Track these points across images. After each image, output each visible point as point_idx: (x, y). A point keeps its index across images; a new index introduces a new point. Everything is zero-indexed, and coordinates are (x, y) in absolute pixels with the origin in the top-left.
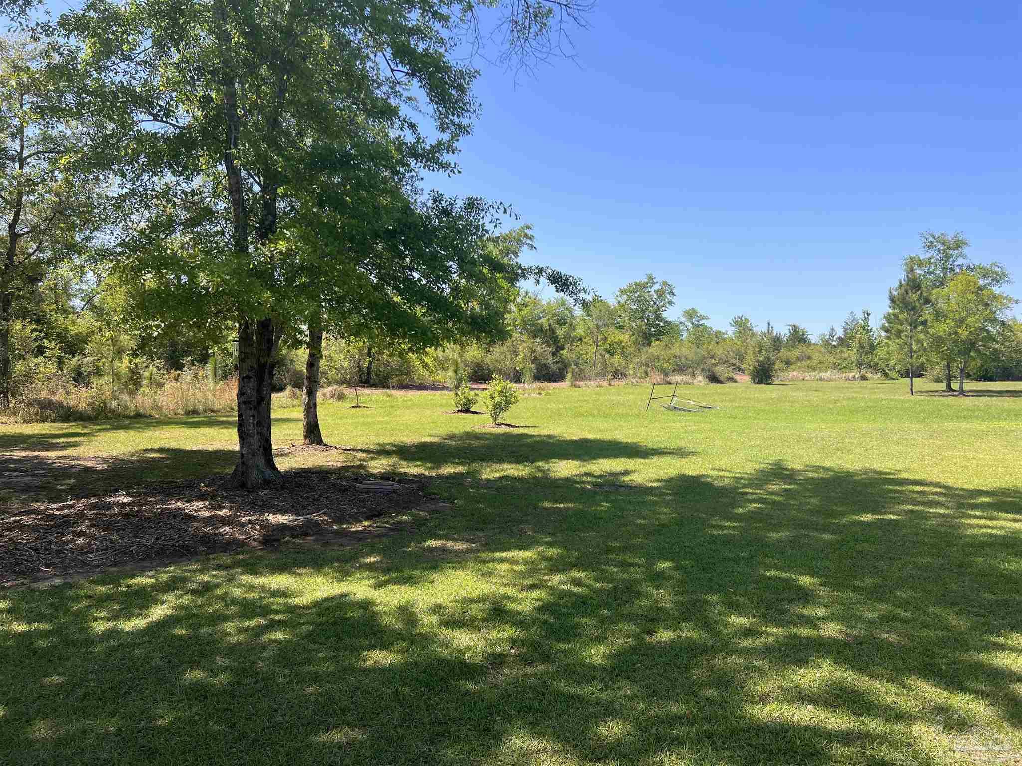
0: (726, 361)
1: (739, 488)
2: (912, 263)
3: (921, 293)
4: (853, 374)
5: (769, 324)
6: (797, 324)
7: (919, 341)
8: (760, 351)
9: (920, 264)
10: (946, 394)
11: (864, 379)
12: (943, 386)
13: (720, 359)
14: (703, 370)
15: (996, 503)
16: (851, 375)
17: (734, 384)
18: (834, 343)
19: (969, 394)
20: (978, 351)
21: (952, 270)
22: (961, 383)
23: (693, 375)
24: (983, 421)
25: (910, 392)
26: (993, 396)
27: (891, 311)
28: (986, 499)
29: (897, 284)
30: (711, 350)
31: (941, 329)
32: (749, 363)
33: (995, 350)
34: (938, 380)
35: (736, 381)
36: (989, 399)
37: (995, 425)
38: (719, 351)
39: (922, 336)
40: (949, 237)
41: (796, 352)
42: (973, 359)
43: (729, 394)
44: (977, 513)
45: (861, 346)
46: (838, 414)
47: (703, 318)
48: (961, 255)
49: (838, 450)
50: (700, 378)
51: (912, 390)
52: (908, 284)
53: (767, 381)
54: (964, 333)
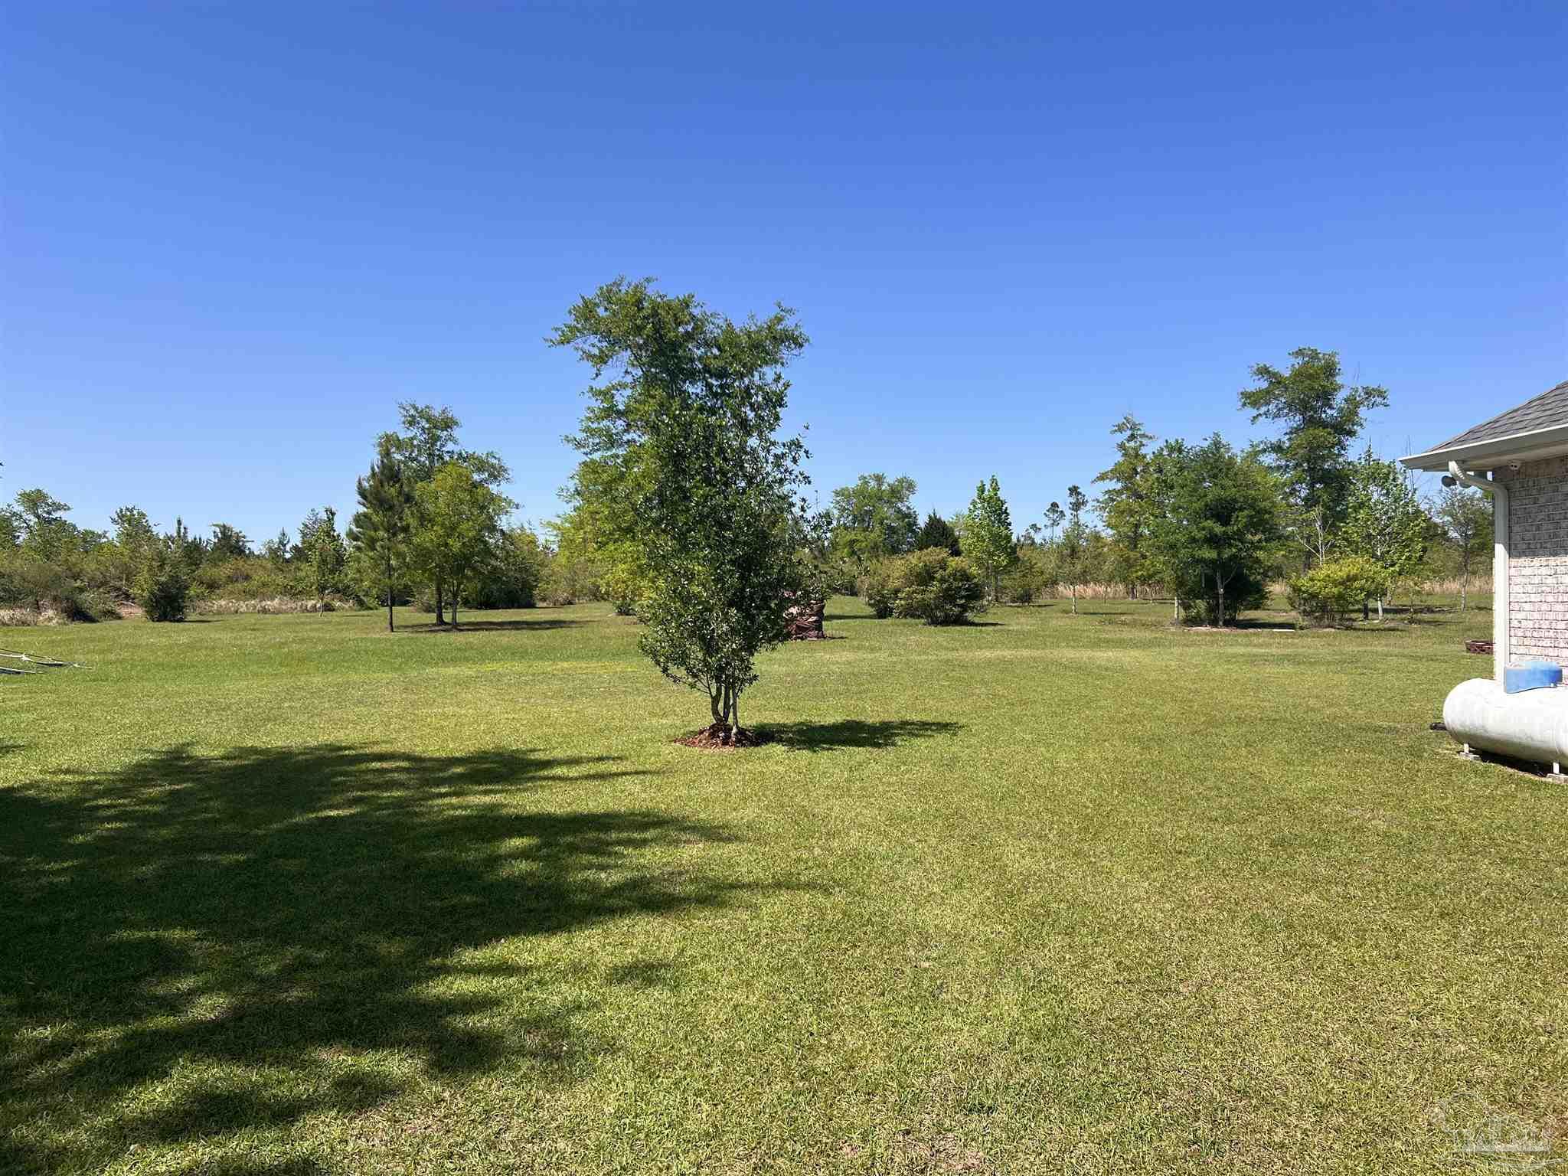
0: (103, 584)
1: (86, 800)
2: (389, 443)
3: (402, 486)
4: (314, 602)
5: (179, 523)
6: (228, 524)
7: (400, 555)
8: (161, 567)
9: (399, 445)
10: (437, 628)
11: (329, 610)
12: (432, 618)
13: (92, 579)
14: (55, 599)
15: (469, 774)
16: (310, 604)
17: (115, 623)
18: (288, 556)
19: (465, 627)
20: (474, 569)
21: (441, 457)
22: (455, 613)
23: (37, 608)
24: (474, 663)
25: (389, 626)
26: (492, 630)
27: (362, 509)
28: (459, 770)
29: (369, 473)
30: (74, 565)
31: (427, 538)
32: (143, 584)
33: (495, 568)
34: (428, 610)
35: (120, 618)
36: (487, 633)
37: (489, 667)
38: (90, 567)
39: (403, 548)
40: (436, 412)
41: (225, 570)
42: (469, 579)
43: (102, 639)
44: (443, 790)
45: (324, 561)
46: (281, 664)
47: (59, 507)
48: (451, 438)
49: (269, 720)
50: (50, 613)
51: (391, 624)
52: (382, 473)
53: (174, 616)
54: (456, 545)
